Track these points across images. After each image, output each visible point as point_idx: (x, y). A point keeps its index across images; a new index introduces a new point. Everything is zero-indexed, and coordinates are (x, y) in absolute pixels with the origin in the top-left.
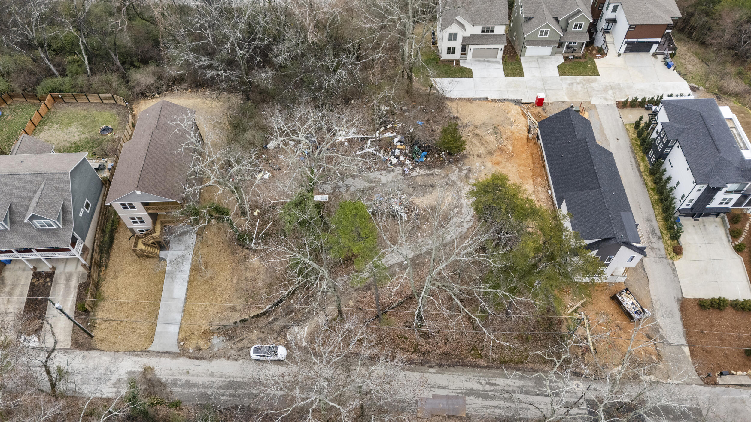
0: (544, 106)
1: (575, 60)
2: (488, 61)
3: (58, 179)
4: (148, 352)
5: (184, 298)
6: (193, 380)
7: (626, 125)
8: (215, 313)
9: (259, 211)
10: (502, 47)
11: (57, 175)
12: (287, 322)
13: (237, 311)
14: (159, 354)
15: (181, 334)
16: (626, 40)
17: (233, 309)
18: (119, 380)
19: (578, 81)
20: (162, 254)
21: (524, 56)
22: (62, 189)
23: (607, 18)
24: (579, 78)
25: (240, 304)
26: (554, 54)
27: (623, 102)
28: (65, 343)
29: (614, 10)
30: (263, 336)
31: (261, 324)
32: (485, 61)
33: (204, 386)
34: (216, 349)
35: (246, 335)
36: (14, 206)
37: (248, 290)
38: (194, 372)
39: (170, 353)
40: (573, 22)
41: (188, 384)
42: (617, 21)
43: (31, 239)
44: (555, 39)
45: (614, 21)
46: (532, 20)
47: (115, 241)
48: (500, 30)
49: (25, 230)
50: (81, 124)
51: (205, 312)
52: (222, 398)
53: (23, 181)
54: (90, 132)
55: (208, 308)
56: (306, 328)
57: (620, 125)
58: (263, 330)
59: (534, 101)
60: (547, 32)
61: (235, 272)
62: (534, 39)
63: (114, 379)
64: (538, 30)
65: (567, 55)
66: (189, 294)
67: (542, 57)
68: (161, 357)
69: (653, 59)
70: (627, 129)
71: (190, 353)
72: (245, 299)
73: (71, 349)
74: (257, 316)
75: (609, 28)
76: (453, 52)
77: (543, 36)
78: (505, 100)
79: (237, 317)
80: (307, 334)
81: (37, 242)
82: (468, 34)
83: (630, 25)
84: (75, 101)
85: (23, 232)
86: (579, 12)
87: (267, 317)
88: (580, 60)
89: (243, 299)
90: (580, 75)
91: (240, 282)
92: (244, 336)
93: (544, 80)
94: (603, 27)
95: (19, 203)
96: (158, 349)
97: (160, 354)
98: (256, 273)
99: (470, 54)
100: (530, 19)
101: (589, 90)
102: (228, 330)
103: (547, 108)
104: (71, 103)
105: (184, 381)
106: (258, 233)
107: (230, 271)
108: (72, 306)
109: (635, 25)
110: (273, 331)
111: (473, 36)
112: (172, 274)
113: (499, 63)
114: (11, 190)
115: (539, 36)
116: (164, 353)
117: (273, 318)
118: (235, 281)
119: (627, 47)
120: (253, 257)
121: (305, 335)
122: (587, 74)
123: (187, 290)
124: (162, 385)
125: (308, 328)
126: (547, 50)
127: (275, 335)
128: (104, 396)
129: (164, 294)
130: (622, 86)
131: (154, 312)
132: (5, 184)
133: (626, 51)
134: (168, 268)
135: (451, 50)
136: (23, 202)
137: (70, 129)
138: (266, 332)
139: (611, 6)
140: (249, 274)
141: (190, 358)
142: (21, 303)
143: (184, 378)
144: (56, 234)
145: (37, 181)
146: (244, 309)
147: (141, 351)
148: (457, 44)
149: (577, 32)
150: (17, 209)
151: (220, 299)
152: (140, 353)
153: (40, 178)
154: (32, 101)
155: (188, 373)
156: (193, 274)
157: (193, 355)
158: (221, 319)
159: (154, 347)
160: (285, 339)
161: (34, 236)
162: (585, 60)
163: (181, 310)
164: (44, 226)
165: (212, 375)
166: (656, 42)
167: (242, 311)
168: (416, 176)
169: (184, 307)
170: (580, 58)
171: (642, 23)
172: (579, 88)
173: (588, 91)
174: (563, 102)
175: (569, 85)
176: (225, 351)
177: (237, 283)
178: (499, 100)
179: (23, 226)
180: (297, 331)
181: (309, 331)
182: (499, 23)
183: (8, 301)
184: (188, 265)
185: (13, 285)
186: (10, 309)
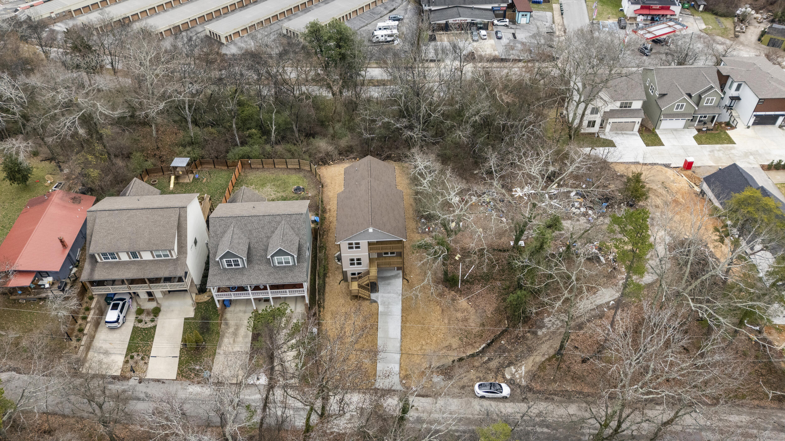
0: (693, 169)
1: (708, 132)
2: (625, 134)
3: (295, 220)
4: (373, 389)
5: (399, 338)
6: (424, 416)
7: (776, 184)
8: (432, 352)
9: (460, 256)
10: (640, 120)
11: (294, 216)
12: (501, 362)
13: (454, 350)
15: (402, 372)
16: (755, 113)
17: (449, 347)
19: (718, 149)
20: (373, 296)
21: (659, 129)
22: (299, 229)
23: (731, 95)
24: (718, 146)
25: (455, 342)
26: (686, 127)
27: (769, 165)
29: (738, 88)
30: (481, 375)
31: (476, 364)
32: (622, 134)
34: (438, 388)
35: (465, 374)
36: (252, 245)
37: (461, 329)
38: (423, 409)
39: (394, 391)
40: (705, 97)
42: (741, 97)
43: (269, 275)
44: (689, 112)
45: (738, 98)
46: (666, 96)
47: (327, 285)
48: (637, 105)
49: (262, 268)
50: (274, 185)
51: (422, 351)
53: (262, 222)
54: (284, 191)
55: (424, 347)
56: (523, 368)
57: (771, 185)
58: (479, 369)
59: (681, 165)
60: (682, 106)
61: (445, 313)
62: (671, 112)
64: (675, 104)
65: (699, 127)
66: (403, 335)
67: (676, 130)
69: (780, 130)
70: (779, 188)
72: (460, 338)
74: (473, 356)
75: (732, 105)
76: (593, 126)
77: (679, 110)
78: (655, 164)
79: (454, 355)
80: (526, 373)
81: (275, 278)
82: (608, 109)
83: (760, 99)
84: (261, 166)
85: (260, 270)
86: (712, 88)
87: (481, 357)
88: (713, 132)
89: (457, 338)
90: (717, 143)
91: (451, 322)
92: (463, 375)
93: (685, 149)
94: (727, 104)
95: (256, 243)
96: (382, 387)
98: (465, 314)
99: (608, 127)
100: (664, 95)
101: (731, 155)
102: (446, 369)
103: (696, 171)
104: (258, 168)
105: (415, 418)
106: (463, 276)
107: (440, 312)
109: (764, 99)
110: (490, 370)
111: (612, 111)
112: (386, 314)
113: (637, 135)
114: (250, 231)
115: (675, 110)
117: (487, 358)
118: (446, 321)
119: (755, 120)
120: (460, 298)
121: (523, 374)
122: (723, 143)
123: (402, 330)
125: (525, 366)
126: (680, 123)
127: (493, 374)
129: (380, 334)
130: (760, 152)
132: (245, 225)
133: (755, 124)
134: (381, 309)
135: (592, 124)
136: (261, 241)
137: (265, 189)
138: (484, 371)
139: (735, 85)
140: (459, 315)
143: (415, 414)
144: (292, 271)
145: (275, 222)
146: (460, 348)
147: (367, 389)
148: (598, 118)
149: (709, 107)
150: (255, 248)
151: (435, 339)
152: (365, 391)
153: (278, 218)
154: (220, 167)
155: (417, 409)
156: (405, 315)
158: (439, 358)
159: (378, 385)
160: (503, 377)
161: (271, 273)
162: (717, 132)
163: (399, 349)
164: (282, 263)
165: (441, 411)
166: (782, 115)
167: (458, 349)
168: (602, 225)
169: (401, 346)
170: (712, 130)
171: (771, 97)
172: (721, 154)
173: (730, 157)
174: (710, 166)
175: (710, 152)
176: (448, 389)
178: (650, 164)
179: (259, 264)
180: (514, 370)
181: (527, 370)
182: (637, 98)
183: (234, 341)
184: (399, 307)
185: (237, 326)
186: (237, 348)
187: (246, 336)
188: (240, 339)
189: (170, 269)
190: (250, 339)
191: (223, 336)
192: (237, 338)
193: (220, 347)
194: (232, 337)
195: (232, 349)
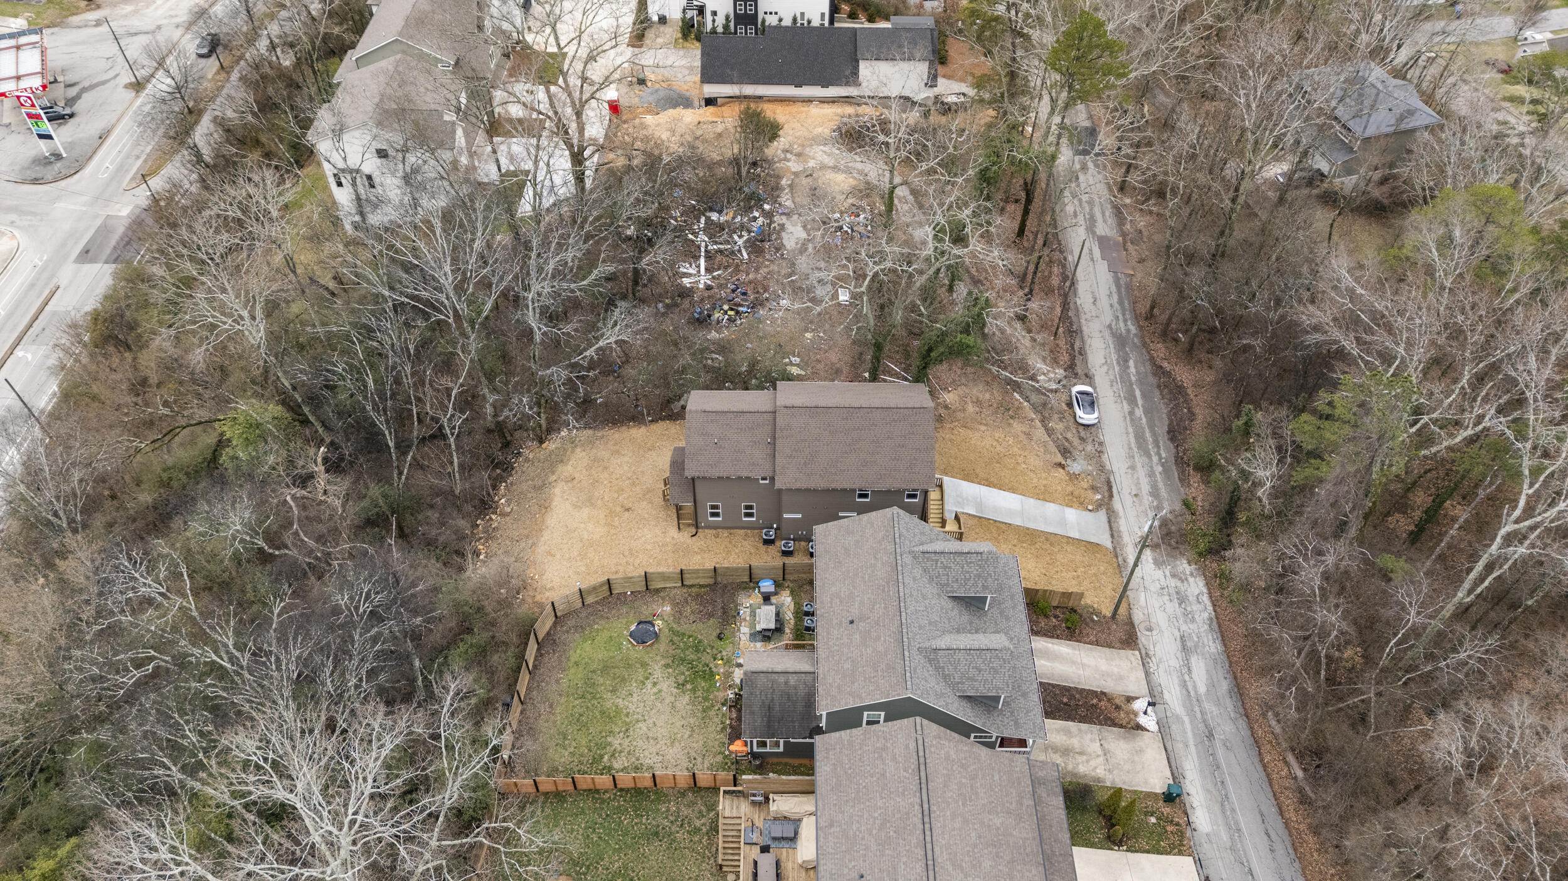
4: (1115, 548)
5: (1021, 497)
6: (1146, 488)
8: (1037, 458)
13: (1031, 430)
14: (1116, 534)
15: (1076, 506)
17: (1028, 435)
18: (1174, 576)
25: (1019, 426)
28: (1133, 659)
33: (1151, 474)
34: (1090, 468)
37: (997, 413)
38: (1134, 488)
39: (1109, 522)
41: (1155, 493)
43: (1007, 619)
51: (1037, 471)
52: (1164, 455)
55: (1031, 467)
61: (969, 424)
63: (1173, 583)
68: (1119, 532)
71: (1104, 497)
72: (1011, 419)
73: (1139, 650)
79: (1039, 433)
81: (1014, 608)
89: (1011, 422)
91: (985, 422)
96: (1107, 535)
97: (1114, 534)
98: (966, 400)
105: (1151, 498)
106: (906, 379)
107: (968, 431)
108: (1068, 645)
112: (982, 507)
116: (1111, 528)
118: (983, 428)
120: (942, 401)
124: (1164, 523)
128: (1205, 590)
129: (1017, 521)
131: (1050, 538)
134: (972, 511)
140: (971, 408)
141: (1111, 496)
142: (1080, 730)
143: (1147, 500)
146: (1027, 423)
147: (1117, 557)
151: (1015, 450)
152: (1120, 559)
155: (1136, 495)
156: (977, 480)
157: (1106, 494)
158: (1046, 451)
159: (1106, 541)
163: (1039, 502)
165: (1133, 468)
167: (1030, 426)
168: (794, 202)
169: (1033, 498)
176: (1089, 458)
177: (986, 425)
183: (1081, 753)
184: (964, 484)
185: (1046, 748)
186: (1095, 747)
187: (1067, 732)
188: (1075, 742)
189: (1044, 795)
190: (1070, 723)
191: (1075, 775)
192: (1073, 748)
193: (1099, 780)
194: (1073, 757)
195: (1098, 756)
